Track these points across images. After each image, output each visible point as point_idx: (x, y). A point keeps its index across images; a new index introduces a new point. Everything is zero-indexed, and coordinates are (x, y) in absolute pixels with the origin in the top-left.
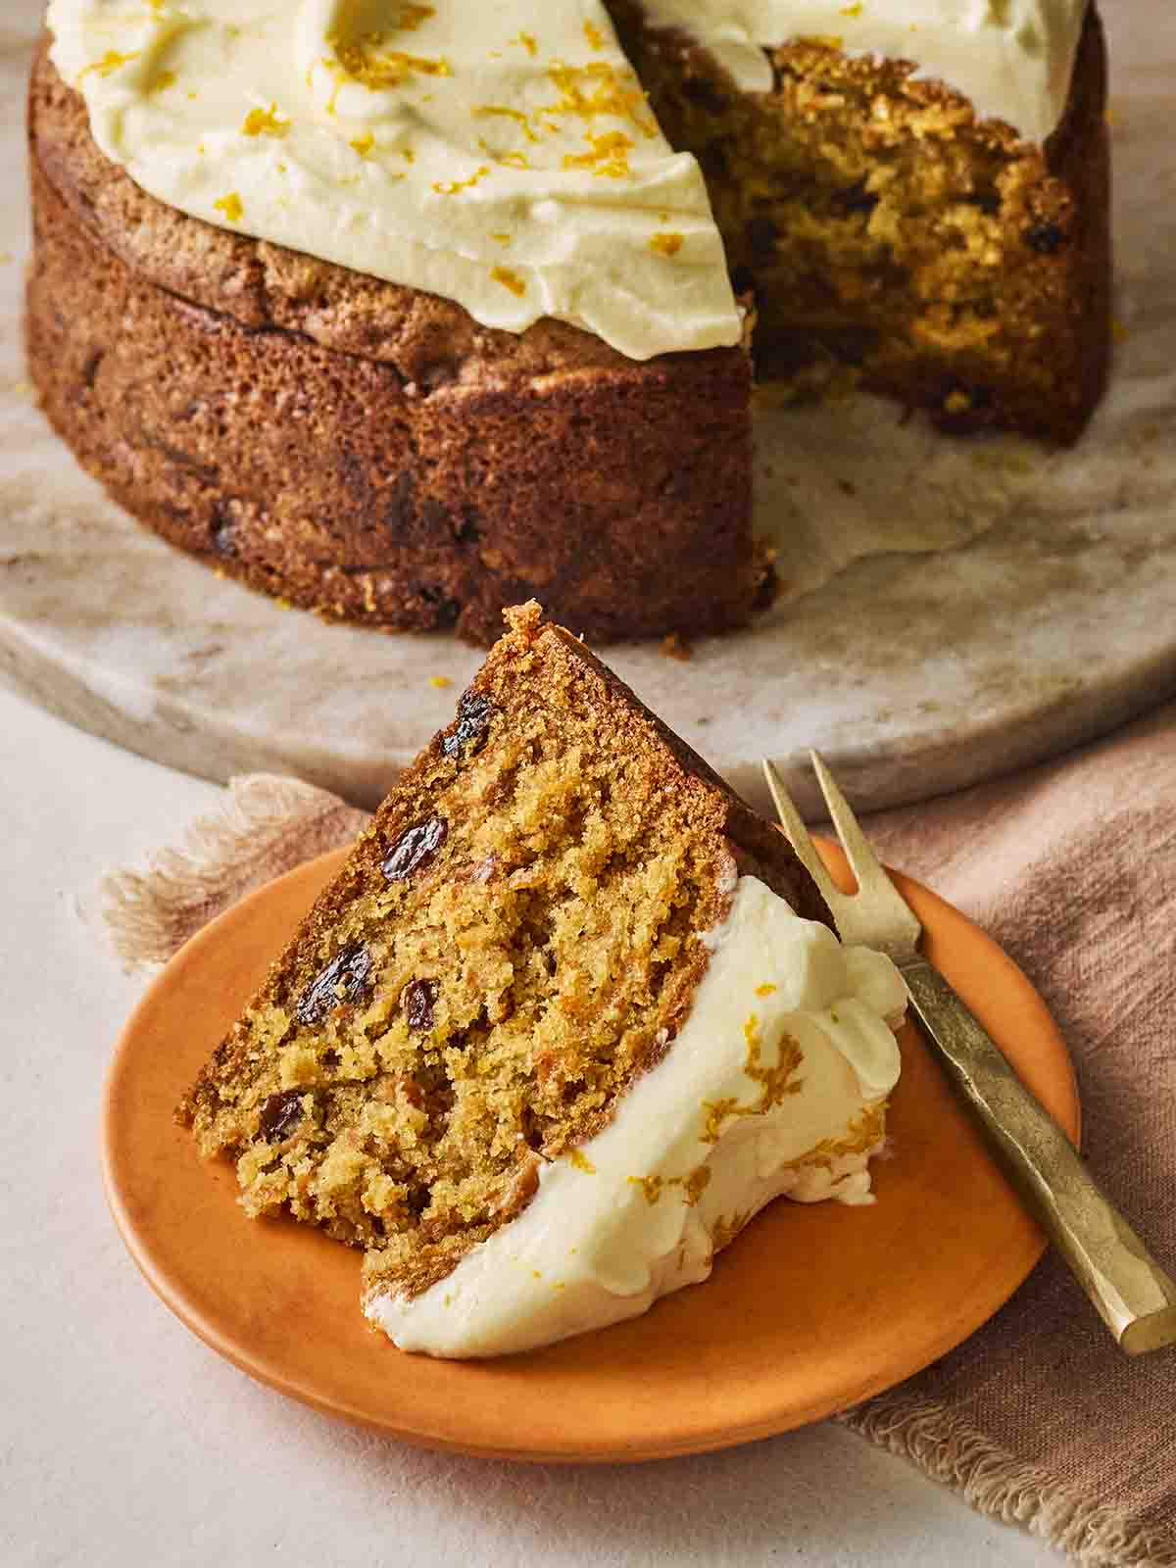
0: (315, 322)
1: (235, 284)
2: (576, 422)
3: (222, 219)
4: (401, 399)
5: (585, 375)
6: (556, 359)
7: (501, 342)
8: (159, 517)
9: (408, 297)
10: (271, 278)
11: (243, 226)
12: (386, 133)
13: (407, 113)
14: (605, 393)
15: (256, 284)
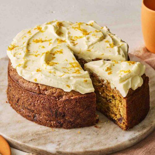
0: (46, 93)
1: (36, 89)
2: (76, 102)
3: (34, 82)
4: (56, 101)
5: (77, 96)
6: (74, 95)
7: (67, 93)
8: (27, 117)
9: (56, 89)
10: (40, 88)
11: (37, 82)
12: (52, 71)
13: (55, 68)
14: (80, 98)
15: (39, 89)
